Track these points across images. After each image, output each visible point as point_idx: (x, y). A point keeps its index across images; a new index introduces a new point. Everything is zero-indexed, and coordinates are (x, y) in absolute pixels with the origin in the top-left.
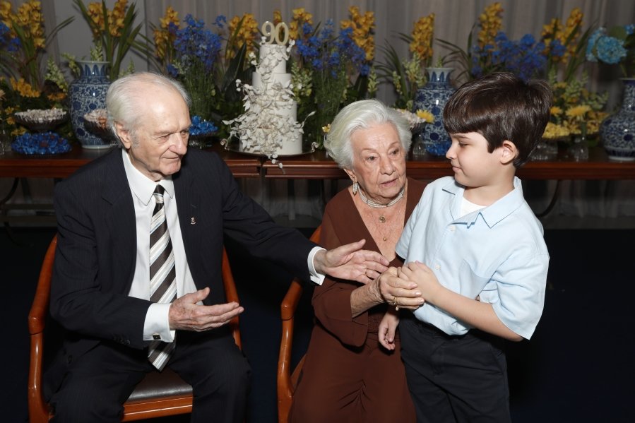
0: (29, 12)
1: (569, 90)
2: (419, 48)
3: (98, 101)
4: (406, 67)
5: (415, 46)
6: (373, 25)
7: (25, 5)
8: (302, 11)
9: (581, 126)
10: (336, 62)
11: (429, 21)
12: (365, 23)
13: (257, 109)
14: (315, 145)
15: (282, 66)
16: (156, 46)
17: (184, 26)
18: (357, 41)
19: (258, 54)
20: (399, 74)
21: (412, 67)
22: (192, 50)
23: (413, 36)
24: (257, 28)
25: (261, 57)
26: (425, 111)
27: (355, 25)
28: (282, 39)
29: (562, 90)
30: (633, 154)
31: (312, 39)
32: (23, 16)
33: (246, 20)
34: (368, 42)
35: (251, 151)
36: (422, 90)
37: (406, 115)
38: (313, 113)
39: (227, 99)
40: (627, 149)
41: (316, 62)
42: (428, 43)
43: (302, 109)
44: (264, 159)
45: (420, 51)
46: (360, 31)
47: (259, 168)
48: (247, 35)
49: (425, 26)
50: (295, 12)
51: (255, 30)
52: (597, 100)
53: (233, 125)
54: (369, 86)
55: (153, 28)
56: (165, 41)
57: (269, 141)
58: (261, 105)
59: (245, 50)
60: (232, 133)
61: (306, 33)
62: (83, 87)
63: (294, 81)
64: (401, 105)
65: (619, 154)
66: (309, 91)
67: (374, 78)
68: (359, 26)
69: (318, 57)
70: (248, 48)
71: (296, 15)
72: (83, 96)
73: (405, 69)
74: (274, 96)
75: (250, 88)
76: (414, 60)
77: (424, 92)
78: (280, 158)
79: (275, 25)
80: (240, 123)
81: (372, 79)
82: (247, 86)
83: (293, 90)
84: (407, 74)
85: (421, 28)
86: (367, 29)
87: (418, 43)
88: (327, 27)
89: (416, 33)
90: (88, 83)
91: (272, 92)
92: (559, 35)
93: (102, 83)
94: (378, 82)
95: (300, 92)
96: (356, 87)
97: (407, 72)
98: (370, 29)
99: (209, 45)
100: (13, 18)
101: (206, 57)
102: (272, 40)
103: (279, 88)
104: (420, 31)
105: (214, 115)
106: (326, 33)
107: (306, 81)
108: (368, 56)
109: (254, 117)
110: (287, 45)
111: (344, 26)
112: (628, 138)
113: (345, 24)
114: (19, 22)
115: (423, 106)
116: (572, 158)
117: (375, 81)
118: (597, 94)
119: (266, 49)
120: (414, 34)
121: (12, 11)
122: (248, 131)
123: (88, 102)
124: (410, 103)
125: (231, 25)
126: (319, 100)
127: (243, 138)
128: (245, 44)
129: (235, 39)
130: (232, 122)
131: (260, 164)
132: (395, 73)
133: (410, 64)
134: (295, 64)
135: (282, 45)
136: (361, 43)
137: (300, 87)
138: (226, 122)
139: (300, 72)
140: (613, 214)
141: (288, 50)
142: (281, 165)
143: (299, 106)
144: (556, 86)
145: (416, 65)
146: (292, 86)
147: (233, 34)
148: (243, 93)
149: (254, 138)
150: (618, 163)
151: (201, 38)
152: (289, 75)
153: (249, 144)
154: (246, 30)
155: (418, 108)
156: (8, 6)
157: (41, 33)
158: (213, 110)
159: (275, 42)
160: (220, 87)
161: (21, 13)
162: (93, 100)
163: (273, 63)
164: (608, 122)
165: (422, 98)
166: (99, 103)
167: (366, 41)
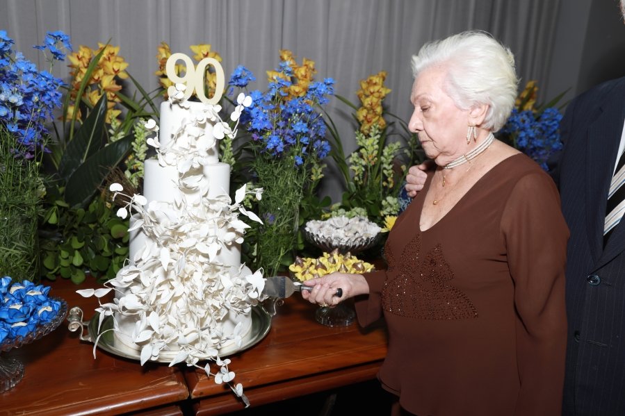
2: (369, 117)
5: (364, 114)
8: (208, 49)
11: (381, 80)
12: (304, 77)
24: (125, 71)
33: (105, 54)
42: (379, 111)
45: (368, 122)
46: (297, 88)
48: (107, 82)
50: (195, 49)
51: (122, 75)
53: (107, 297)
59: (106, 109)
70: (110, 104)
79: (196, 62)
87: (367, 111)
99: (28, 97)
101: (23, 124)
104: (371, 94)
120: (360, 97)
128: (104, 98)
133: (366, 140)
138: (86, 293)
154: (105, 73)
158: (43, 225)
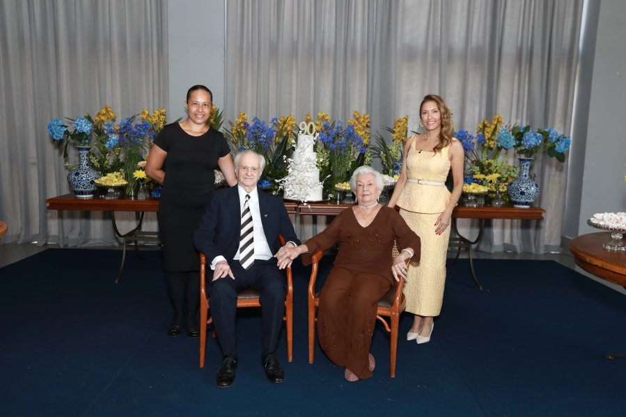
0: (158, 115)
1: (494, 164)
2: (399, 136)
4: (390, 148)
5: (396, 135)
6: (369, 122)
7: (156, 112)
8: (324, 114)
9: (497, 186)
10: (344, 145)
11: (404, 120)
12: (363, 121)
13: (296, 173)
14: (331, 196)
15: (311, 147)
16: (233, 134)
17: (251, 124)
18: (359, 132)
19: (296, 140)
20: (385, 153)
21: (393, 148)
22: (256, 138)
23: (395, 129)
25: (299, 142)
27: (357, 123)
28: (311, 132)
29: (490, 165)
30: (526, 204)
31: (329, 132)
32: (155, 118)
33: (289, 119)
34: (366, 133)
35: (291, 198)
36: (397, 163)
37: (386, 177)
38: (329, 176)
39: (276, 168)
40: (523, 200)
41: (331, 145)
42: (404, 134)
43: (322, 175)
44: (299, 203)
45: (399, 139)
46: (360, 126)
47: (295, 208)
48: (289, 128)
49: (402, 123)
50: (320, 114)
51: (294, 125)
52: (513, 171)
53: (281, 182)
55: (231, 124)
56: (238, 132)
57: (302, 192)
58: (298, 170)
59: (288, 138)
60: (280, 187)
61: (326, 127)
63: (318, 157)
64: (385, 172)
65: (519, 203)
66: (328, 163)
68: (360, 123)
69: (333, 142)
70: (289, 136)
71: (320, 116)
73: (389, 150)
74: (306, 165)
75: (292, 160)
76: (395, 144)
78: (309, 203)
79: (307, 123)
80: (285, 181)
81: (368, 156)
82: (290, 160)
83: (317, 162)
85: (399, 124)
86: (365, 125)
87: (398, 134)
88: (340, 125)
89: (396, 127)
91: (304, 163)
92: (487, 129)
94: (372, 158)
95: (322, 163)
96: (358, 160)
97: (390, 152)
98: (367, 125)
99: (267, 135)
100: (149, 119)
101: (266, 142)
102: (305, 132)
103: (309, 160)
104: (399, 126)
105: (268, 177)
106: (338, 128)
107: (325, 157)
108: (365, 141)
109: (294, 178)
110: (314, 135)
112: (522, 193)
113: (351, 122)
114: (152, 121)
116: (491, 206)
117: (370, 157)
118: (514, 167)
119: (301, 137)
121: (148, 115)
122: (290, 186)
124: (391, 171)
125: (279, 122)
126: (334, 169)
127: (287, 190)
128: (288, 134)
129: (282, 131)
130: (280, 180)
131: (296, 206)
132: (382, 152)
134: (319, 146)
135: (311, 136)
136: (360, 133)
137: (321, 160)
138: (277, 181)
139: (322, 151)
140: (542, 251)
141: (315, 138)
142: (309, 206)
143: (321, 173)
144: (487, 162)
145: (396, 148)
146: (317, 160)
147: (281, 127)
148: (288, 164)
149: (293, 190)
150: (520, 209)
151: (263, 131)
152: (315, 153)
153: (290, 193)
154: (289, 125)
155: (395, 174)
156: (147, 112)
159: (307, 134)
160: (271, 160)
161: (154, 116)
163: (306, 147)
164: (511, 184)
165: (397, 168)
167: (363, 133)
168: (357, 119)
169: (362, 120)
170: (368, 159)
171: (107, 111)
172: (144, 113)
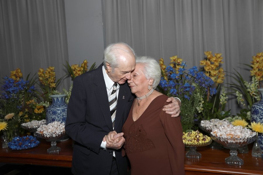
0: (49, 72)
2: (258, 73)
3: (56, 117)
4: (248, 86)
5: (255, 72)
6: (221, 61)
7: (48, 69)
8: (175, 57)
10: (188, 89)
12: (215, 61)
21: (252, 87)
23: (253, 66)
26: (259, 123)
27: (209, 62)
32: (47, 74)
34: (219, 72)
36: (256, 106)
45: (259, 75)
46: (213, 66)
50: (172, 58)
54: (221, 100)
62: (49, 109)
67: (224, 95)
68: (212, 63)
71: (172, 60)
72: (49, 114)
73: (247, 88)
76: (253, 82)
77: (257, 107)
81: (223, 95)
84: (249, 92)
85: (258, 60)
86: (217, 64)
87: (257, 70)
89: (255, 63)
90: (53, 108)
93: (59, 107)
94: (227, 97)
96: (212, 101)
97: (249, 90)
98: (220, 64)
100: (43, 75)
104: (258, 62)
108: (219, 81)
111: (202, 64)
113: (203, 63)
114: (45, 77)
115: (258, 118)
117: (225, 96)
120: (253, 64)
123: (51, 118)
124: (249, 114)
133: (250, 85)
145: (256, 85)
155: (253, 121)
156: (42, 70)
157: (54, 81)
161: (46, 73)
162: (54, 116)
165: (256, 112)
166: (57, 118)
168: (209, 60)
169: (214, 59)
170: (223, 99)
171: (17, 72)
172: (40, 71)
